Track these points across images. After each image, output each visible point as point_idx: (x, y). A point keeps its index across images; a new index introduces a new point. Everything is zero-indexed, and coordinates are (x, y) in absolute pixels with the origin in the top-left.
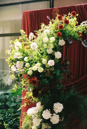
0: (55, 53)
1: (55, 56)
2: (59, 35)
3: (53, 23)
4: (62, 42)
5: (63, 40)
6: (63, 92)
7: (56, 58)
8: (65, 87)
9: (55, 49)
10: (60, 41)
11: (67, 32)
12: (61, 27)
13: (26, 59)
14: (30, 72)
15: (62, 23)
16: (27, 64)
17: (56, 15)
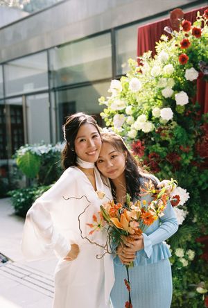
0: (176, 95)
1: (175, 101)
2: (183, 59)
3: (170, 37)
4: (192, 75)
5: (192, 70)
6: (196, 168)
7: (177, 104)
8: (203, 160)
9: (177, 89)
10: (187, 71)
11: (200, 52)
12: (185, 44)
13: (129, 110)
14: (132, 134)
15: (187, 35)
16: (130, 119)
17: (178, 23)
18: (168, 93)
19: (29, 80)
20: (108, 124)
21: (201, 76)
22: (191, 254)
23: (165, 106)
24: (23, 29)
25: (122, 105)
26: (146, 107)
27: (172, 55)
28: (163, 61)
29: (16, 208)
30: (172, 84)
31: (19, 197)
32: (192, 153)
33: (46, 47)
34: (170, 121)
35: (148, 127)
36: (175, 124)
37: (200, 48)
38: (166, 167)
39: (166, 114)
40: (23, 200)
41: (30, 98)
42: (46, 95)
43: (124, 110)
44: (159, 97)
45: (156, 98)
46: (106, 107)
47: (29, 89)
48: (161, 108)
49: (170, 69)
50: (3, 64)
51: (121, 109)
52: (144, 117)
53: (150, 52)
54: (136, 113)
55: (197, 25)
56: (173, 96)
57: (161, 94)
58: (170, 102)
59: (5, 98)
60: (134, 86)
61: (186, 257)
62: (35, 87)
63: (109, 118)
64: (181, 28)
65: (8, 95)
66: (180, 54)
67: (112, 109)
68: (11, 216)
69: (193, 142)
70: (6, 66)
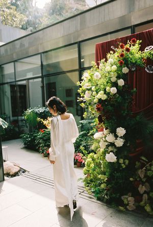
2: (121, 63)
3: (114, 52)
4: (125, 70)
5: (126, 68)
6: (129, 117)
7: (119, 85)
9: (118, 77)
10: (123, 69)
11: (129, 59)
12: (122, 55)
13: (93, 88)
14: (96, 100)
15: (123, 51)
16: (94, 93)
17: (118, 45)
18: (114, 79)
19: (29, 71)
20: (82, 96)
21: (130, 71)
22: (127, 162)
23: (112, 86)
24: (26, 41)
25: (89, 86)
26: (102, 87)
27: (115, 60)
28: (111, 64)
29: (25, 144)
30: (116, 75)
31: (27, 138)
32: (126, 110)
33: (40, 52)
34: (115, 94)
35: (104, 97)
36: (118, 95)
37: (129, 57)
38: (114, 117)
39: (114, 90)
40: (29, 139)
41: (30, 81)
42: (40, 79)
43: (91, 88)
44: (109, 82)
45: (107, 82)
46: (81, 87)
47: (30, 75)
48: (111, 87)
49: (115, 67)
50: (15, 61)
51: (89, 88)
52: (102, 92)
53: (104, 59)
54: (97, 90)
55: (128, 46)
56: (117, 81)
57: (110, 80)
58: (115, 84)
59: (16, 81)
60: (97, 76)
61: (124, 163)
62: (33, 75)
63: (82, 92)
64: (119, 47)
65: (17, 80)
66: (119, 60)
67: (84, 88)
68: (22, 148)
69: (127, 104)
70: (16, 63)
